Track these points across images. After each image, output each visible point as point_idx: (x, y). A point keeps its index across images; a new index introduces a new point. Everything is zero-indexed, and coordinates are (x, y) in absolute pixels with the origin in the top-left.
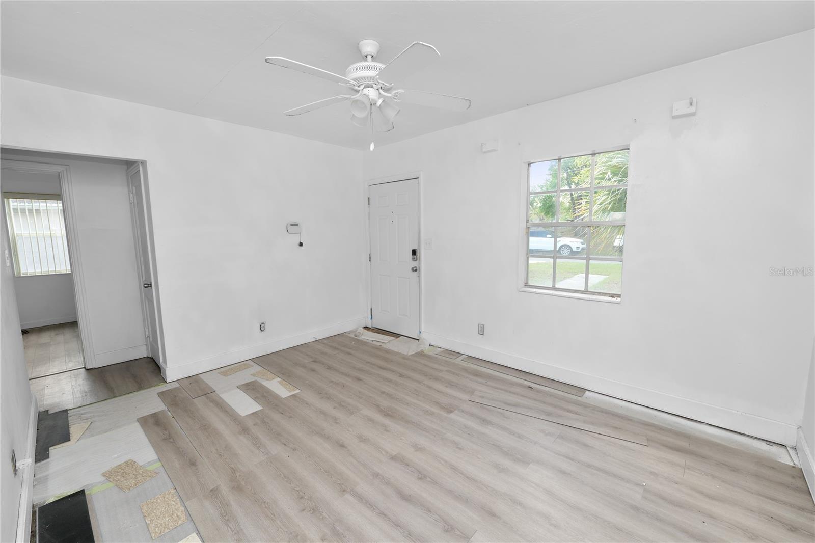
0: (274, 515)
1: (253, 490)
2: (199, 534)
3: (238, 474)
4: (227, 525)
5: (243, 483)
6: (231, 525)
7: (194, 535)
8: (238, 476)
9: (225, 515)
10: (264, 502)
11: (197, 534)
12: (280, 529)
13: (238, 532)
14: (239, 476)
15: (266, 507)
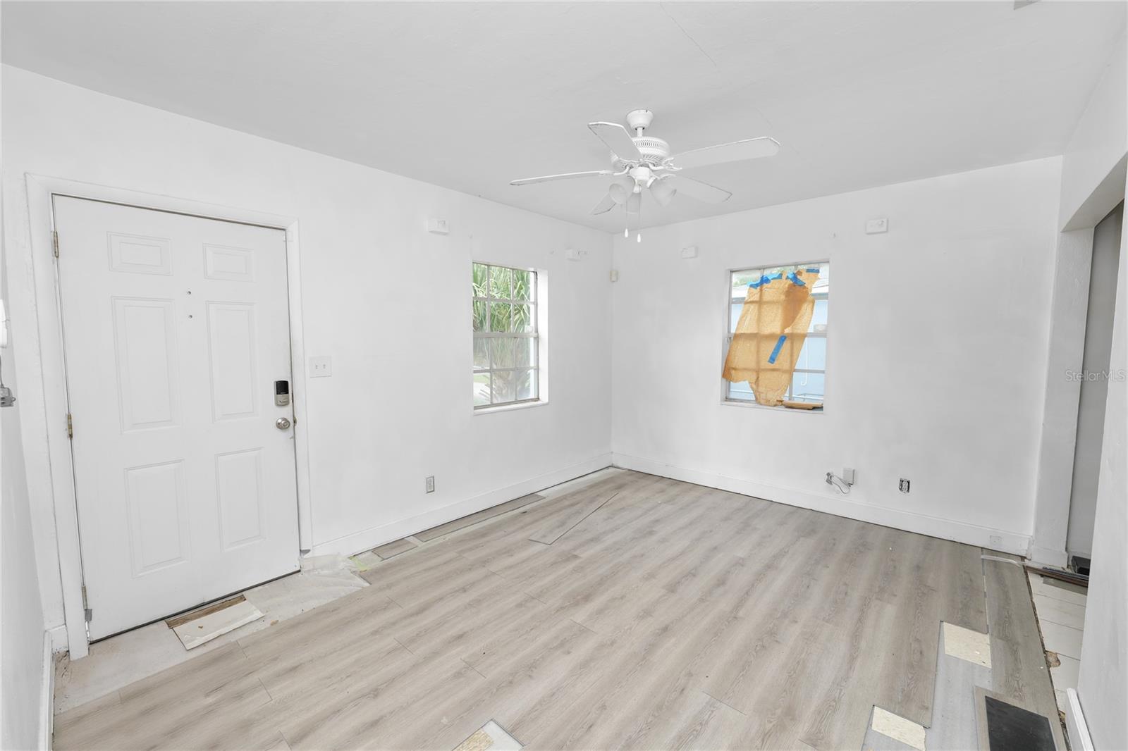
0: (798, 662)
1: (783, 695)
2: (870, 724)
3: (769, 726)
4: (840, 699)
5: (779, 711)
6: (837, 695)
7: (874, 727)
8: (771, 725)
9: (831, 708)
10: (790, 676)
11: (871, 725)
12: (809, 652)
13: (838, 685)
14: (771, 722)
15: (795, 672)
